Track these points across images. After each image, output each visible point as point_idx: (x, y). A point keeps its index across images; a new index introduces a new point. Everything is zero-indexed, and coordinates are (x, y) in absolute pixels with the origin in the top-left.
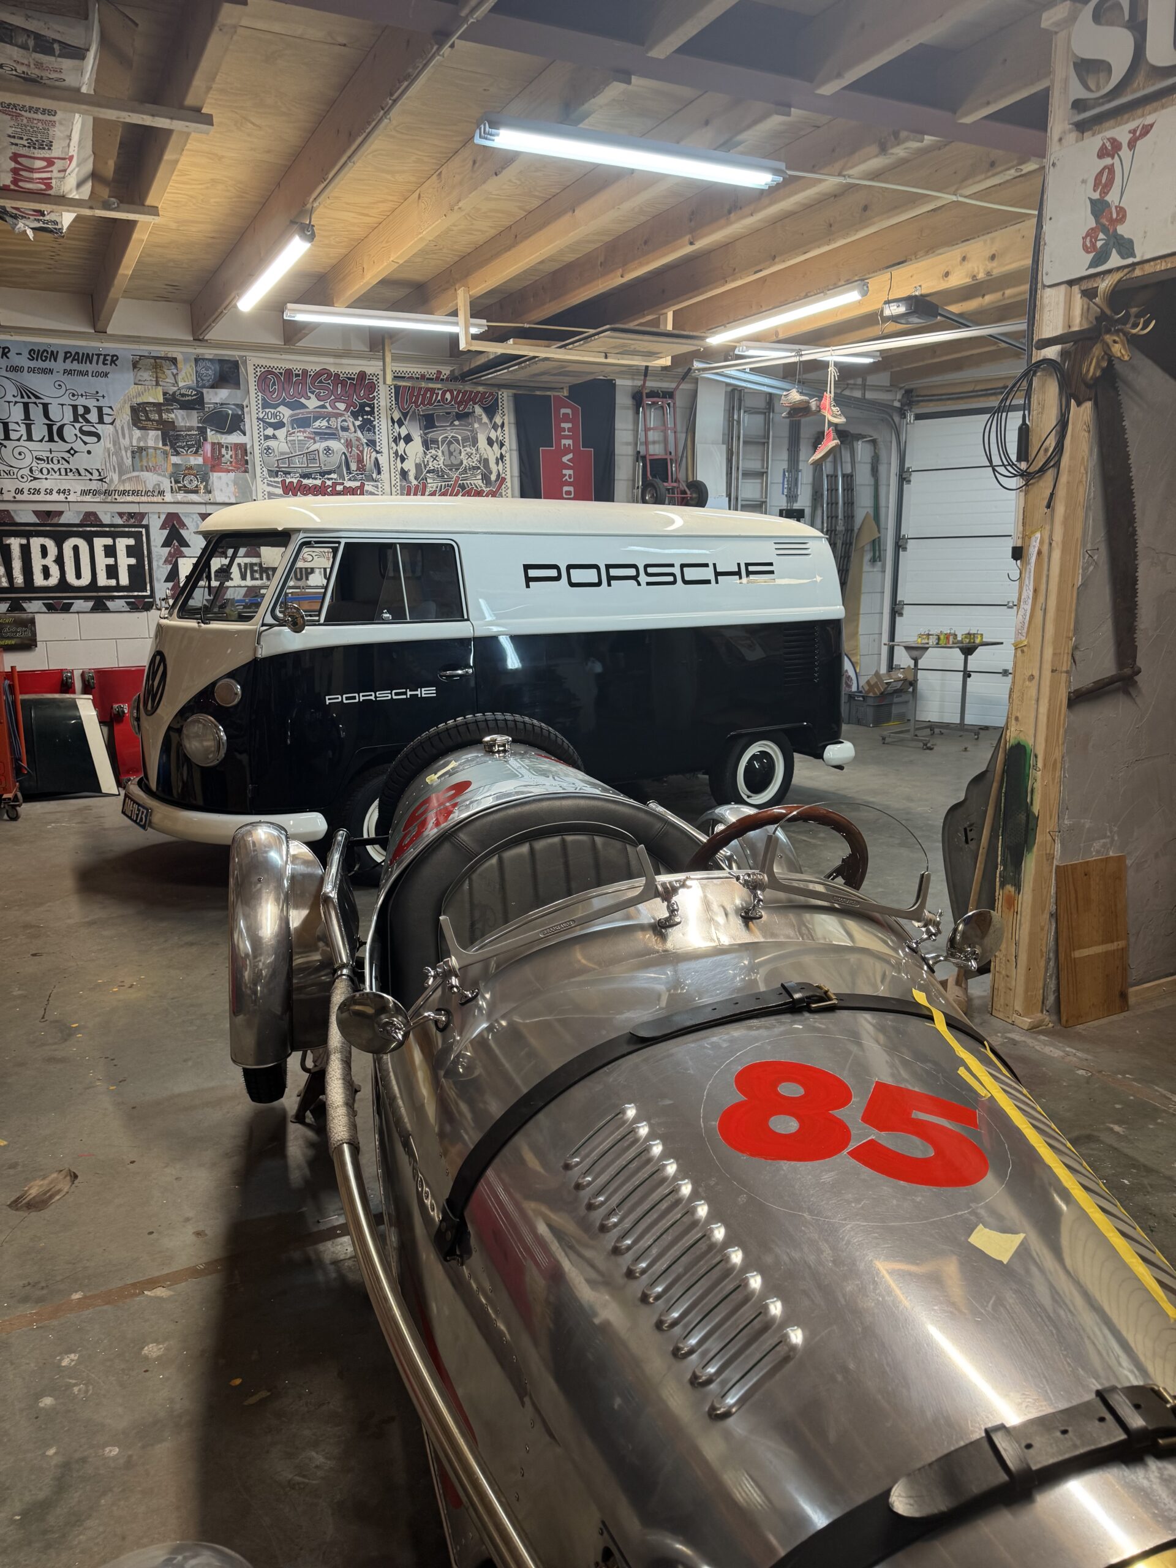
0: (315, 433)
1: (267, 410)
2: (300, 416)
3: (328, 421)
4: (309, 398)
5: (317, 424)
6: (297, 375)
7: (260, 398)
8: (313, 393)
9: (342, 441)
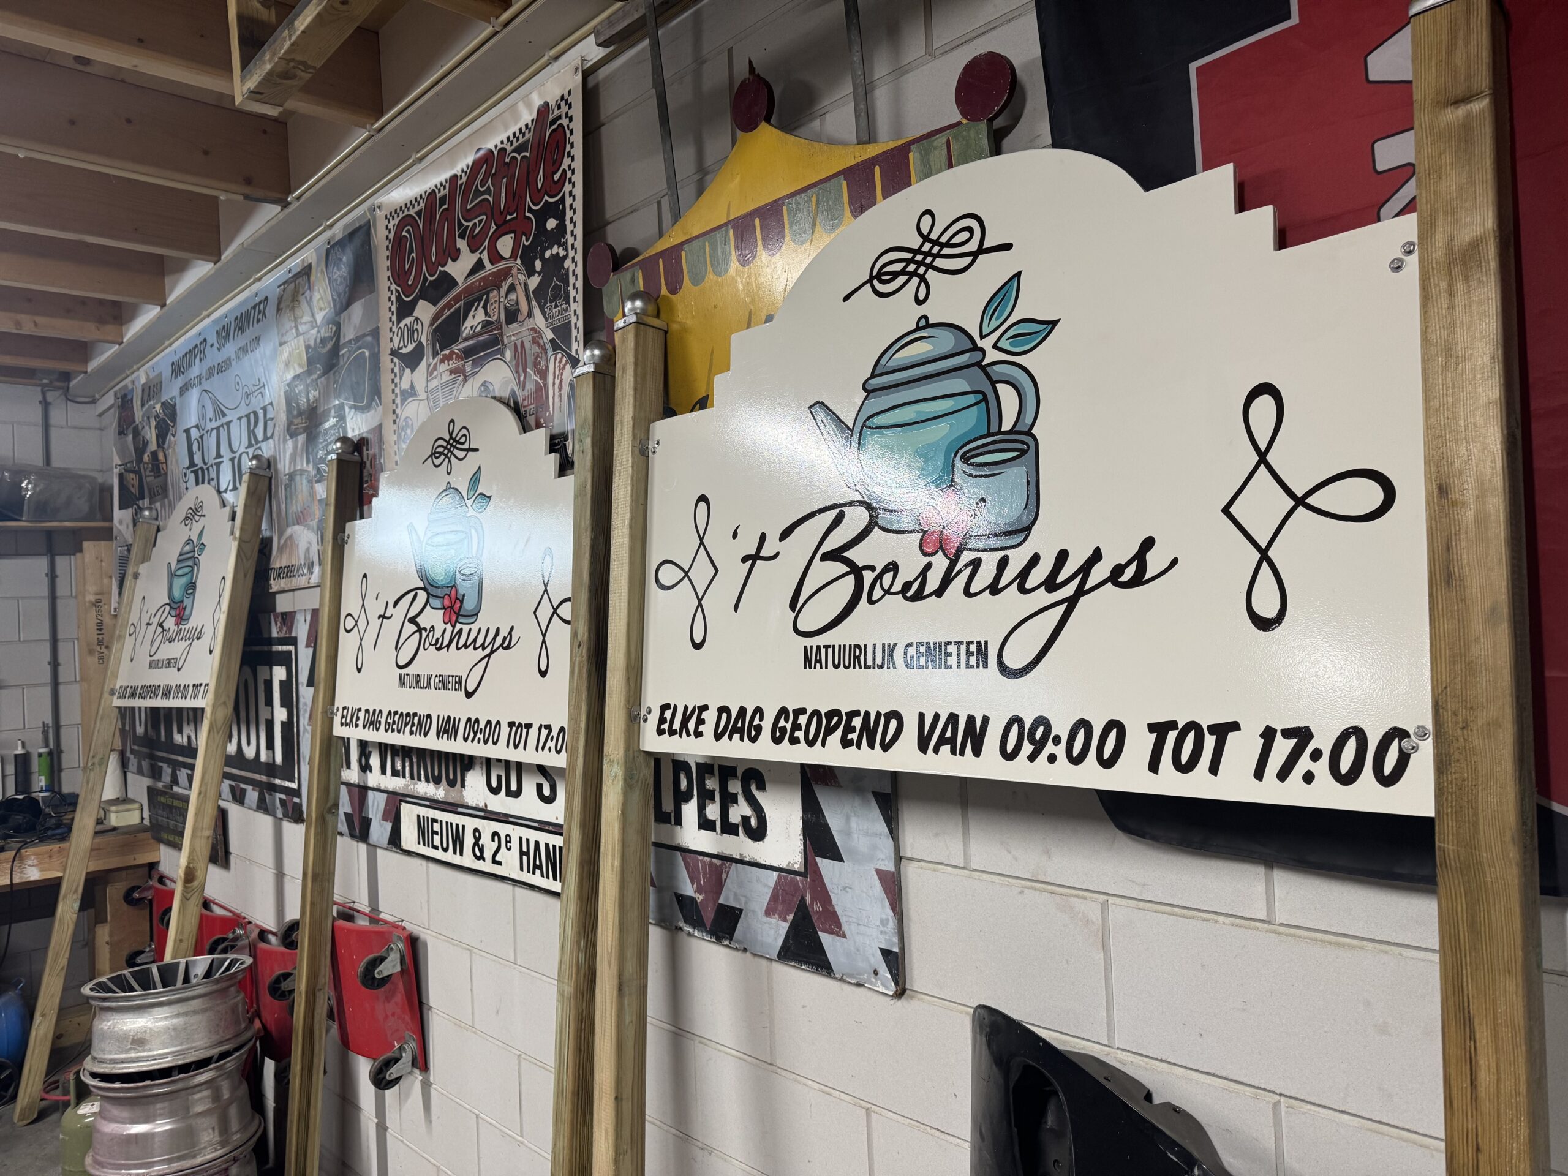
0: (468, 353)
1: (402, 325)
2: (447, 313)
3: (485, 307)
4: (455, 255)
5: (469, 323)
6: (443, 199)
7: (393, 298)
8: (462, 236)
9: (508, 354)
